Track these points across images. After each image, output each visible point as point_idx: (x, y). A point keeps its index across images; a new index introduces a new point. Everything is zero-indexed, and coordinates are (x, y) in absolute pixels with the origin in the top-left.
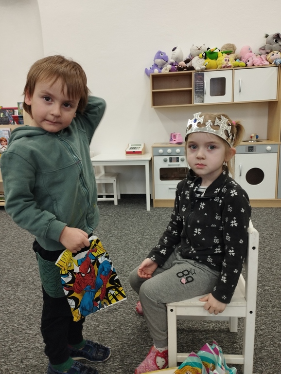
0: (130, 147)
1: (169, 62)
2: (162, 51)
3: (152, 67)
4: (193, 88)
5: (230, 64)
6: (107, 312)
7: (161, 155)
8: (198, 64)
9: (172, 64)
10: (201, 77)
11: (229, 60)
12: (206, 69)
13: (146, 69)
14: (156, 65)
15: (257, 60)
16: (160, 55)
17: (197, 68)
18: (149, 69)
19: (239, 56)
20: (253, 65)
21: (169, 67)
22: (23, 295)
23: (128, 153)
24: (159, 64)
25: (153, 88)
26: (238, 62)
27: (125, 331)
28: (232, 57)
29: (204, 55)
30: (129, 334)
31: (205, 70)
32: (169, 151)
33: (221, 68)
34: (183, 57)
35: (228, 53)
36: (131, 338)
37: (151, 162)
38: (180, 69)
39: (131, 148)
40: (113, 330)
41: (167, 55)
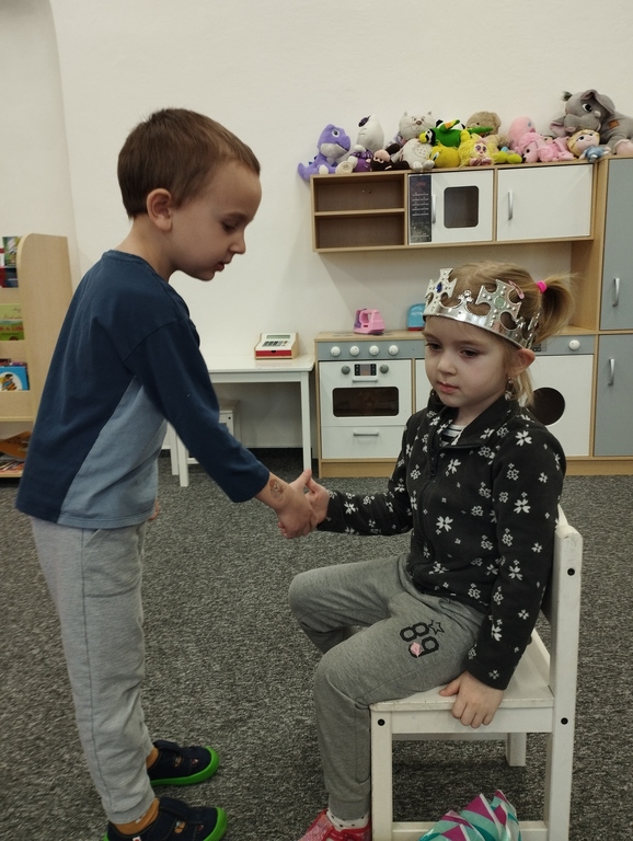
0: (264, 340)
1: (351, 151)
2: (336, 126)
3: (313, 160)
4: (406, 210)
5: (487, 156)
6: (222, 728)
7: (336, 359)
8: (417, 155)
9: (359, 155)
10: (424, 184)
11: (484, 149)
12: (435, 167)
13: (301, 166)
14: (322, 158)
15: (547, 150)
16: (331, 134)
17: (416, 164)
18: (306, 165)
19: (508, 140)
20: (539, 161)
21: (353, 160)
22: (20, 691)
23: (259, 354)
24: (330, 155)
25: (317, 210)
26: (504, 154)
27: (265, 773)
28: (491, 141)
29: (430, 135)
30: (275, 780)
31: (434, 170)
32: (354, 349)
33: (468, 165)
34: (383, 141)
35: (484, 133)
36: (282, 789)
37: (313, 375)
38: (376, 166)
39: (266, 344)
40: (238, 771)
41: (348, 133)
